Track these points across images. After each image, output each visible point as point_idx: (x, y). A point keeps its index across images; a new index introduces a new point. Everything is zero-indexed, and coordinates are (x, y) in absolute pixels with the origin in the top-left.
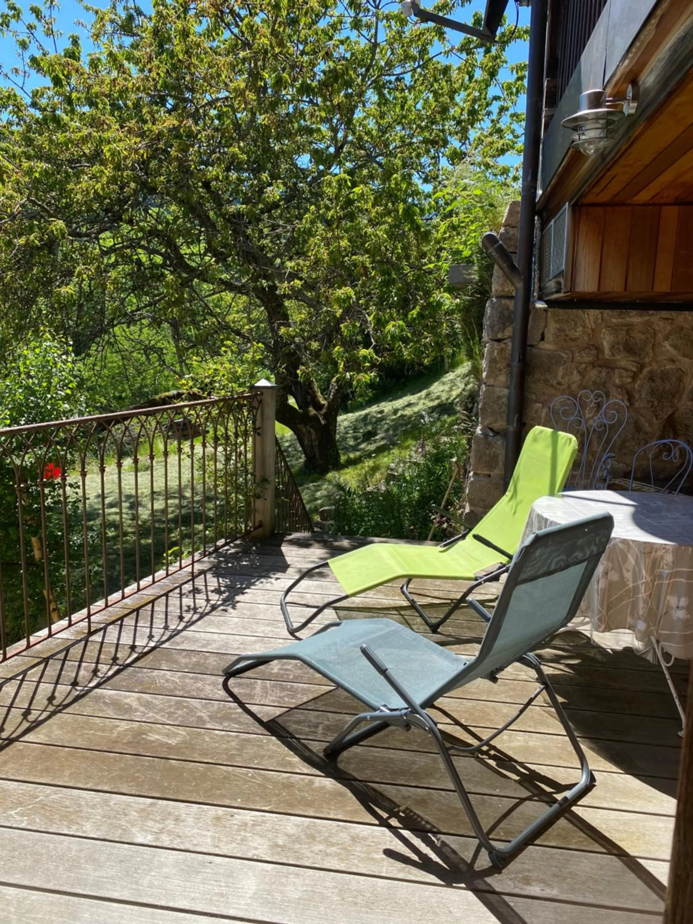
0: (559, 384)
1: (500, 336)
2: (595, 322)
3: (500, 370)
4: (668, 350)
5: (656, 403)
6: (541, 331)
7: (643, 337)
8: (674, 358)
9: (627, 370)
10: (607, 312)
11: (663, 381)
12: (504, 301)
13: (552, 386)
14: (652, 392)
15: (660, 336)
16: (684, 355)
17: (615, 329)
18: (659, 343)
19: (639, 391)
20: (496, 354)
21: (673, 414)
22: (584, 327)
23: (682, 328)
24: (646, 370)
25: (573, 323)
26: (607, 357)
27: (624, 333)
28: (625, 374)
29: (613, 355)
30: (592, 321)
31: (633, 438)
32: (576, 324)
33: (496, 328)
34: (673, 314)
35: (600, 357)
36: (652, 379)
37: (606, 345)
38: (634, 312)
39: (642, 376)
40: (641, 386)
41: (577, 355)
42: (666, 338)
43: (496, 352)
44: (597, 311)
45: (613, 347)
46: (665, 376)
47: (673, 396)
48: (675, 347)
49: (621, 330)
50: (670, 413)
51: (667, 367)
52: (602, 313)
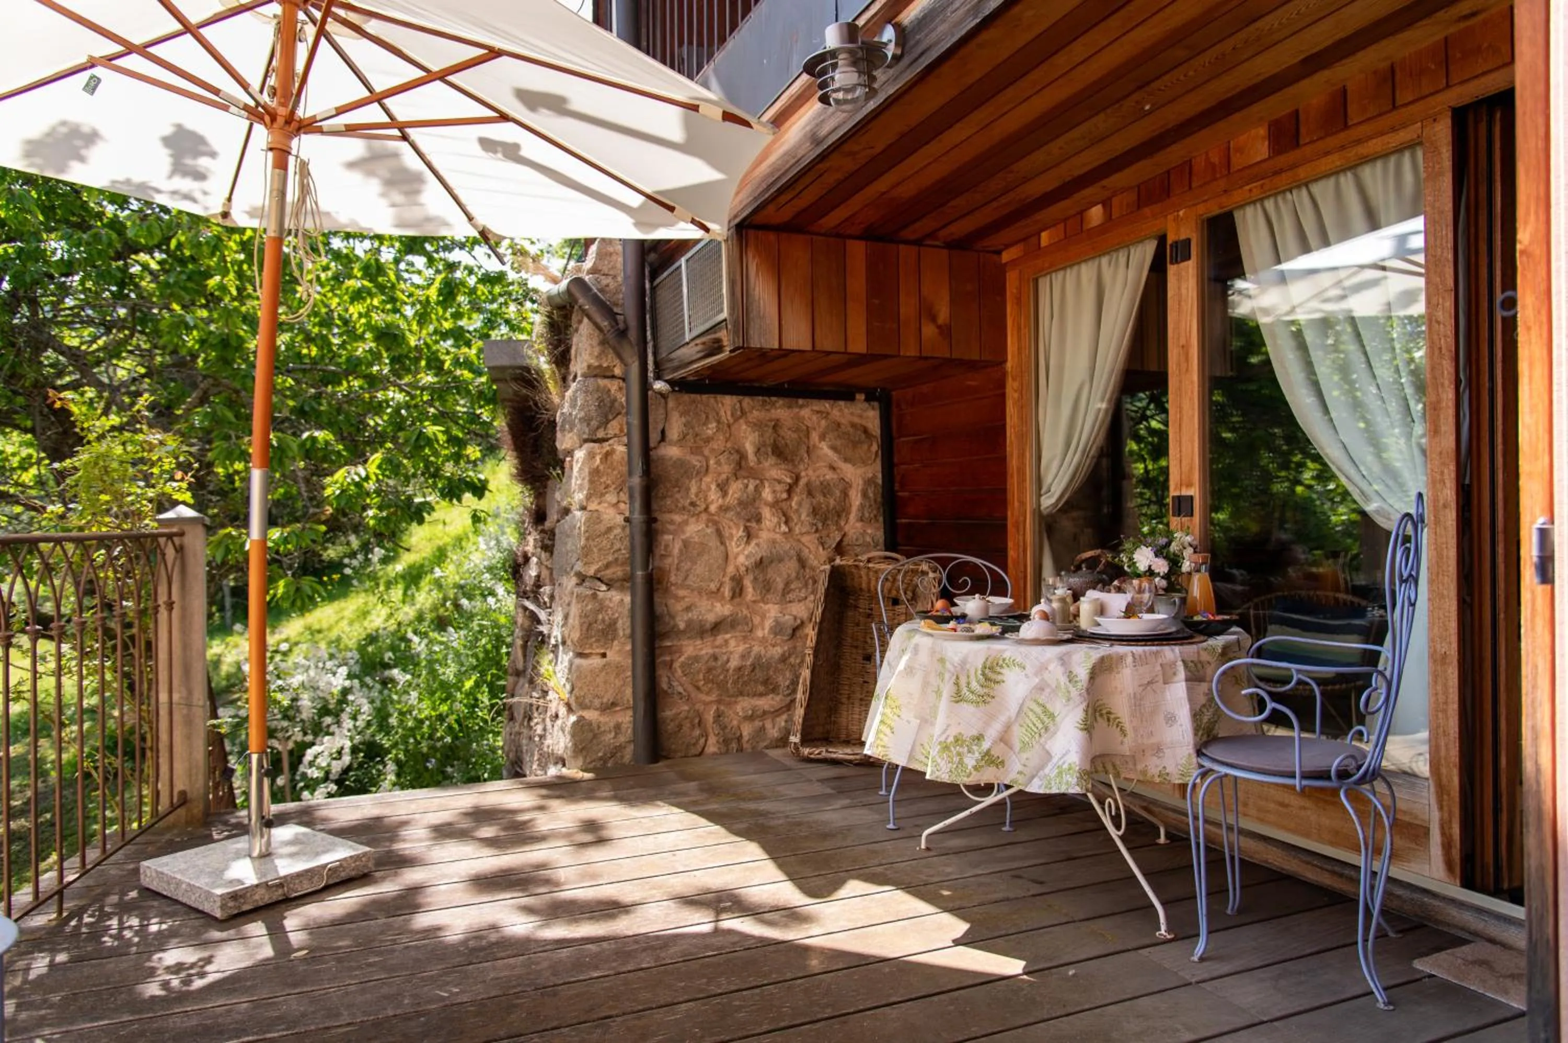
0: (693, 504)
1: (601, 434)
2: (732, 415)
3: (607, 487)
4: (826, 455)
5: (820, 525)
6: (660, 427)
7: (795, 436)
8: (835, 465)
9: (779, 482)
10: (747, 401)
11: (825, 496)
12: (602, 382)
13: (684, 508)
14: (815, 511)
15: (815, 436)
16: (846, 460)
17: (758, 426)
18: (814, 446)
19: (797, 511)
20: (598, 461)
21: (841, 541)
22: (718, 422)
23: (839, 425)
24: (802, 482)
25: (704, 416)
26: (752, 464)
27: (770, 430)
28: (778, 488)
29: (759, 462)
30: (729, 413)
31: (797, 578)
32: (707, 417)
33: (594, 423)
34: (826, 405)
35: (743, 463)
36: (810, 494)
37: (749, 449)
38: (781, 402)
39: (798, 490)
40: (800, 504)
41: (712, 462)
42: (822, 437)
43: (598, 458)
44: (735, 399)
45: (759, 449)
46: (826, 489)
47: (839, 516)
48: (834, 448)
49: (766, 426)
50: (838, 539)
51: (827, 477)
52: (740, 402)
